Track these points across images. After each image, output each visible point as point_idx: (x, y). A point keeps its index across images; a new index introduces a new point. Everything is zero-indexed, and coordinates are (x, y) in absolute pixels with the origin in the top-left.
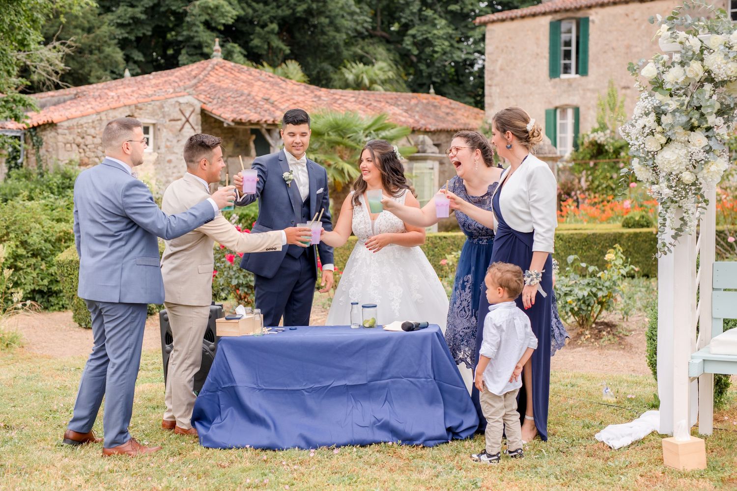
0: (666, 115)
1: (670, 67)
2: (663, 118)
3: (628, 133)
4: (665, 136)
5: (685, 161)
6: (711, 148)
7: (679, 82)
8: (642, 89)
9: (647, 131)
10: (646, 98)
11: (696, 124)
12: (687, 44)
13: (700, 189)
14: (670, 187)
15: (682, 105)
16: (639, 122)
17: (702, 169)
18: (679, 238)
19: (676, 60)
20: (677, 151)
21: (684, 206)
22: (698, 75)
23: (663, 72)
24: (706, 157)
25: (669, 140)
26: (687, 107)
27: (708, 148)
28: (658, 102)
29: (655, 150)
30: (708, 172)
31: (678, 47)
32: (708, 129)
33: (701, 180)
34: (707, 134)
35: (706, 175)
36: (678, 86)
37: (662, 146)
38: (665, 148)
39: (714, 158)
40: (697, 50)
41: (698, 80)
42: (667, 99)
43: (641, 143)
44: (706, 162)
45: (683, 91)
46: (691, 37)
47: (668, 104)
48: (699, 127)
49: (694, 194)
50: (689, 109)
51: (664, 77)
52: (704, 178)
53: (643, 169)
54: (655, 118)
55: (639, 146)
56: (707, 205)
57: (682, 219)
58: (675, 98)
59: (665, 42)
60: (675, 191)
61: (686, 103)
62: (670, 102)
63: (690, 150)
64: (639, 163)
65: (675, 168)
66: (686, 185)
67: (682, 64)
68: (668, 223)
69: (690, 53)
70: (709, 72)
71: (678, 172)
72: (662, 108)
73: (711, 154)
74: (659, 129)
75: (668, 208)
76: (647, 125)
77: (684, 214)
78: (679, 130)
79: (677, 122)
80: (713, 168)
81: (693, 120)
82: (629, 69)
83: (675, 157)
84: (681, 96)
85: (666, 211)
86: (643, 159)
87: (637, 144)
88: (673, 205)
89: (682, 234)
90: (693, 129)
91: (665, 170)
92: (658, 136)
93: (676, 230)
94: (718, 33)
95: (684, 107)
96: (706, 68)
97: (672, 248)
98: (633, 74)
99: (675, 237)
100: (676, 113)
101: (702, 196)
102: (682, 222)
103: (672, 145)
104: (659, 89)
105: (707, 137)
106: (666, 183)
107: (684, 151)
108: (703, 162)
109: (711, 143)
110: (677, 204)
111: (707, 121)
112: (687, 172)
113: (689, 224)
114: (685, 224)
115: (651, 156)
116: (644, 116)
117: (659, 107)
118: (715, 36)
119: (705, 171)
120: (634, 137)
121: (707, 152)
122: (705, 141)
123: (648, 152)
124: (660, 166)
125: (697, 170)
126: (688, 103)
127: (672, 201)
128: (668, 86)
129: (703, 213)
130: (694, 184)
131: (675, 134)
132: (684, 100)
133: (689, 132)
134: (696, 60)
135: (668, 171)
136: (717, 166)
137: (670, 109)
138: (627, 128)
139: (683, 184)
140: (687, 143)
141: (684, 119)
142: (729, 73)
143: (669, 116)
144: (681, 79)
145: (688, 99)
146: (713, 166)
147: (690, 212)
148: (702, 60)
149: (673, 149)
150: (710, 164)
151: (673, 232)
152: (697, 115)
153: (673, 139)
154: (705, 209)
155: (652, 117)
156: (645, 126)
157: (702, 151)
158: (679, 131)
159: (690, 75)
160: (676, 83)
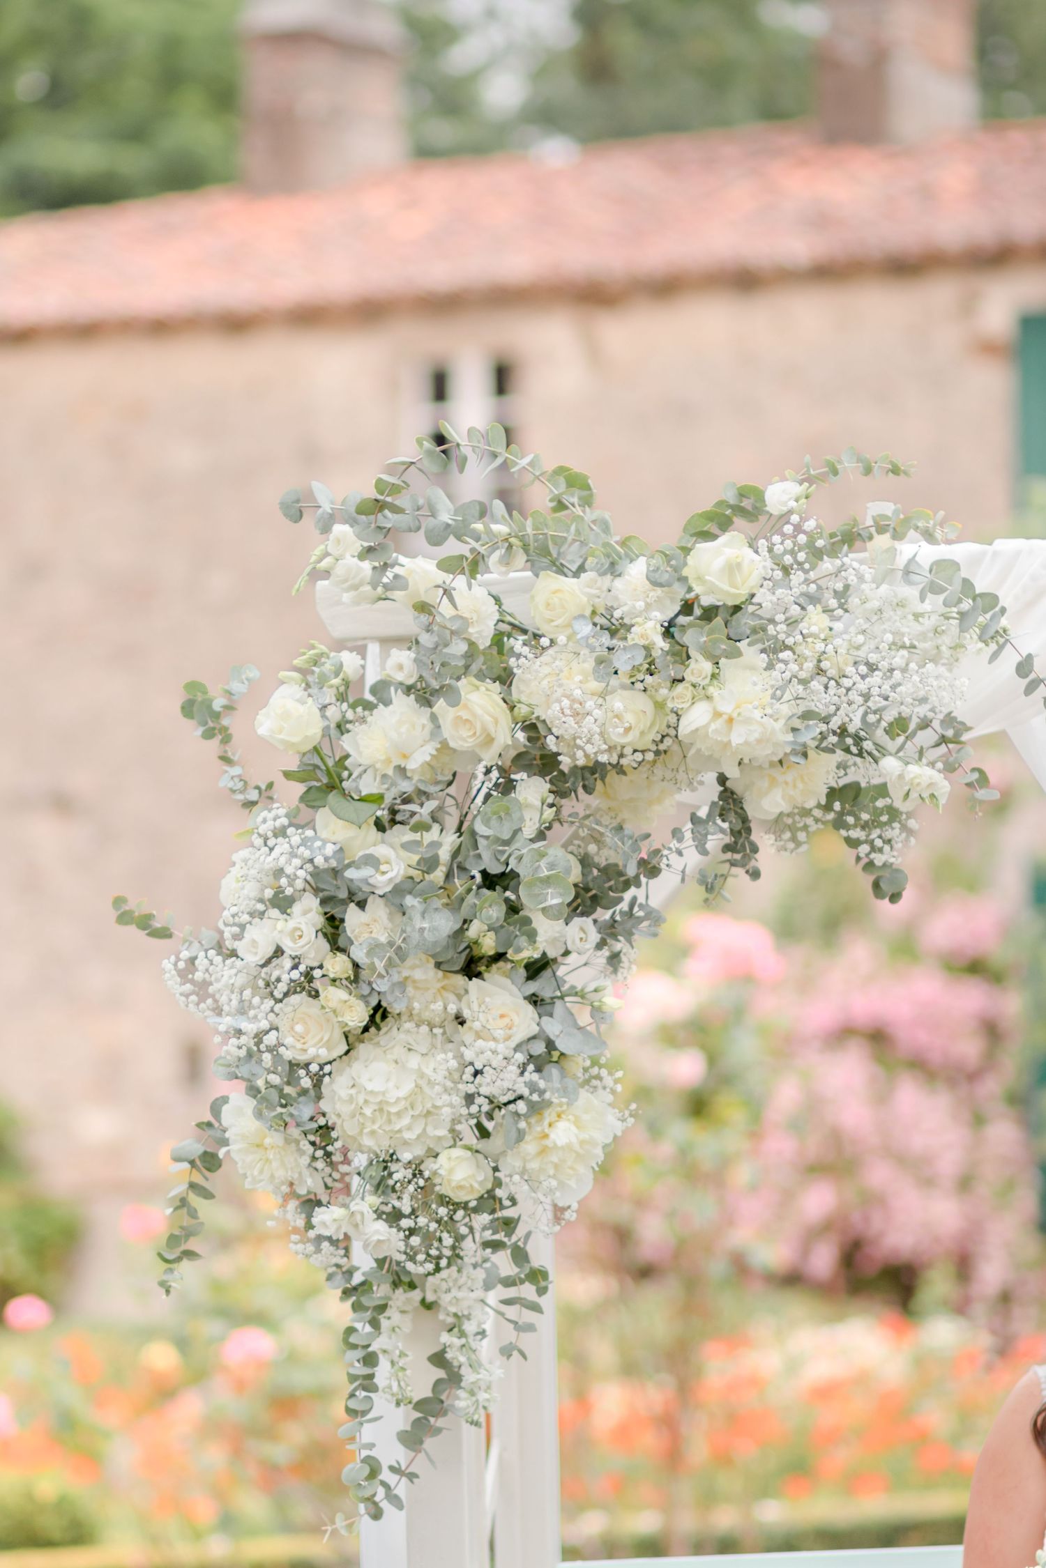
0: (362, 905)
1: (369, 707)
2: (353, 917)
3: (205, 984)
4: (364, 998)
5: (449, 1104)
6: (550, 1045)
7: (412, 765)
8: (254, 795)
9: (284, 972)
10: (281, 832)
11: (489, 945)
12: (446, 609)
13: (509, 1225)
14: (394, 1217)
15: (429, 864)
16: (252, 933)
17: (521, 1136)
18: (429, 1443)
19: (400, 677)
20: (414, 1061)
21: (445, 1299)
22: (489, 740)
23: (341, 728)
24: (533, 1088)
25: (379, 1015)
26: (449, 876)
27: (539, 1048)
28: (330, 849)
29: (324, 1054)
30: (543, 1151)
31: (409, 623)
32: (536, 968)
33: (513, 1185)
34: (532, 987)
35: (533, 1165)
36: (407, 787)
37: (352, 1041)
38: (362, 1049)
39: (565, 1091)
40: (483, 633)
41: (489, 758)
42: (367, 841)
43: (264, 1025)
44: (536, 1109)
45: (431, 805)
46: (460, 582)
47: (372, 861)
48: (499, 957)
49: (486, 1244)
50: (459, 884)
51: (346, 743)
52: (530, 1179)
53: (274, 1139)
54: (320, 921)
55: (259, 1037)
56: (542, 1291)
57: (439, 1359)
58: (401, 834)
59: (346, 597)
60: (412, 1232)
61: (444, 854)
62: (381, 851)
63: (469, 1055)
64: (259, 1114)
65: (408, 1135)
66: (457, 1206)
67: (424, 695)
68: (383, 1373)
69: (459, 648)
70: (532, 728)
71: (419, 1151)
72: (350, 874)
73: (554, 1071)
74: (338, 965)
75: (382, 1308)
76: (290, 947)
77: (445, 1338)
78: (423, 972)
79: (416, 937)
80: (563, 1133)
81: (474, 931)
82: (188, 709)
83: (407, 1087)
84: (422, 827)
85: (375, 1324)
86: (274, 1096)
87: (250, 1027)
88: (400, 1296)
89: (440, 1422)
90: (472, 967)
91: (368, 1142)
92: (334, 996)
93: (420, 1405)
94: (561, 570)
95: (438, 875)
96: (522, 710)
97: (401, 1488)
98: (209, 734)
99: (413, 1438)
100: (409, 901)
101: (520, 1255)
102: (441, 1374)
103: (393, 1036)
104: (333, 797)
105: (535, 1000)
106: (374, 1200)
107: (442, 1063)
108: (521, 1107)
109: (552, 1027)
110: (416, 1295)
111: (532, 936)
112: (457, 1152)
113: (469, 1376)
114: (454, 1378)
115: (306, 1083)
116: (274, 913)
117: (335, 873)
118: (551, 582)
119: (529, 1147)
120: (230, 1002)
121: (539, 1063)
122: (525, 1021)
123: (293, 1066)
124: (345, 1128)
125: (495, 1144)
126: (456, 853)
127: (401, 1280)
128: (368, 786)
129: (530, 1328)
130: (489, 1201)
131: (402, 985)
132: (436, 845)
133: (460, 980)
134: (481, 676)
135: (381, 1145)
136: (578, 1123)
137: (383, 881)
138: (201, 963)
139: (444, 1200)
140: (451, 1026)
141: (442, 924)
142: (617, 735)
143: (377, 910)
144: (419, 758)
145: (449, 841)
146: (562, 1125)
147: (470, 1327)
148: (505, 678)
149: (398, 1052)
150: (549, 1115)
151: (401, 1419)
152: (492, 907)
153: (395, 1007)
154: (536, 1308)
155: (308, 914)
156: (279, 952)
157: (520, 1057)
158: (418, 975)
159: (461, 739)
160: (401, 770)
